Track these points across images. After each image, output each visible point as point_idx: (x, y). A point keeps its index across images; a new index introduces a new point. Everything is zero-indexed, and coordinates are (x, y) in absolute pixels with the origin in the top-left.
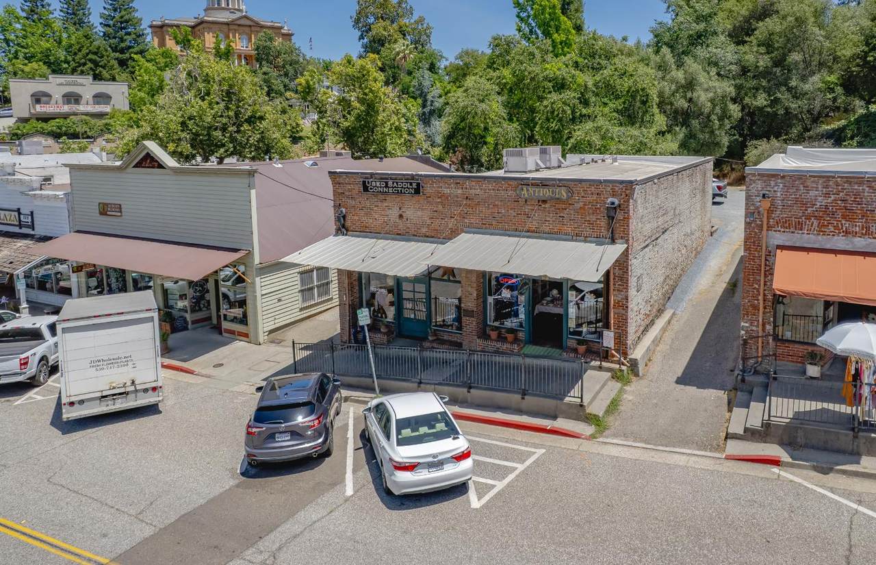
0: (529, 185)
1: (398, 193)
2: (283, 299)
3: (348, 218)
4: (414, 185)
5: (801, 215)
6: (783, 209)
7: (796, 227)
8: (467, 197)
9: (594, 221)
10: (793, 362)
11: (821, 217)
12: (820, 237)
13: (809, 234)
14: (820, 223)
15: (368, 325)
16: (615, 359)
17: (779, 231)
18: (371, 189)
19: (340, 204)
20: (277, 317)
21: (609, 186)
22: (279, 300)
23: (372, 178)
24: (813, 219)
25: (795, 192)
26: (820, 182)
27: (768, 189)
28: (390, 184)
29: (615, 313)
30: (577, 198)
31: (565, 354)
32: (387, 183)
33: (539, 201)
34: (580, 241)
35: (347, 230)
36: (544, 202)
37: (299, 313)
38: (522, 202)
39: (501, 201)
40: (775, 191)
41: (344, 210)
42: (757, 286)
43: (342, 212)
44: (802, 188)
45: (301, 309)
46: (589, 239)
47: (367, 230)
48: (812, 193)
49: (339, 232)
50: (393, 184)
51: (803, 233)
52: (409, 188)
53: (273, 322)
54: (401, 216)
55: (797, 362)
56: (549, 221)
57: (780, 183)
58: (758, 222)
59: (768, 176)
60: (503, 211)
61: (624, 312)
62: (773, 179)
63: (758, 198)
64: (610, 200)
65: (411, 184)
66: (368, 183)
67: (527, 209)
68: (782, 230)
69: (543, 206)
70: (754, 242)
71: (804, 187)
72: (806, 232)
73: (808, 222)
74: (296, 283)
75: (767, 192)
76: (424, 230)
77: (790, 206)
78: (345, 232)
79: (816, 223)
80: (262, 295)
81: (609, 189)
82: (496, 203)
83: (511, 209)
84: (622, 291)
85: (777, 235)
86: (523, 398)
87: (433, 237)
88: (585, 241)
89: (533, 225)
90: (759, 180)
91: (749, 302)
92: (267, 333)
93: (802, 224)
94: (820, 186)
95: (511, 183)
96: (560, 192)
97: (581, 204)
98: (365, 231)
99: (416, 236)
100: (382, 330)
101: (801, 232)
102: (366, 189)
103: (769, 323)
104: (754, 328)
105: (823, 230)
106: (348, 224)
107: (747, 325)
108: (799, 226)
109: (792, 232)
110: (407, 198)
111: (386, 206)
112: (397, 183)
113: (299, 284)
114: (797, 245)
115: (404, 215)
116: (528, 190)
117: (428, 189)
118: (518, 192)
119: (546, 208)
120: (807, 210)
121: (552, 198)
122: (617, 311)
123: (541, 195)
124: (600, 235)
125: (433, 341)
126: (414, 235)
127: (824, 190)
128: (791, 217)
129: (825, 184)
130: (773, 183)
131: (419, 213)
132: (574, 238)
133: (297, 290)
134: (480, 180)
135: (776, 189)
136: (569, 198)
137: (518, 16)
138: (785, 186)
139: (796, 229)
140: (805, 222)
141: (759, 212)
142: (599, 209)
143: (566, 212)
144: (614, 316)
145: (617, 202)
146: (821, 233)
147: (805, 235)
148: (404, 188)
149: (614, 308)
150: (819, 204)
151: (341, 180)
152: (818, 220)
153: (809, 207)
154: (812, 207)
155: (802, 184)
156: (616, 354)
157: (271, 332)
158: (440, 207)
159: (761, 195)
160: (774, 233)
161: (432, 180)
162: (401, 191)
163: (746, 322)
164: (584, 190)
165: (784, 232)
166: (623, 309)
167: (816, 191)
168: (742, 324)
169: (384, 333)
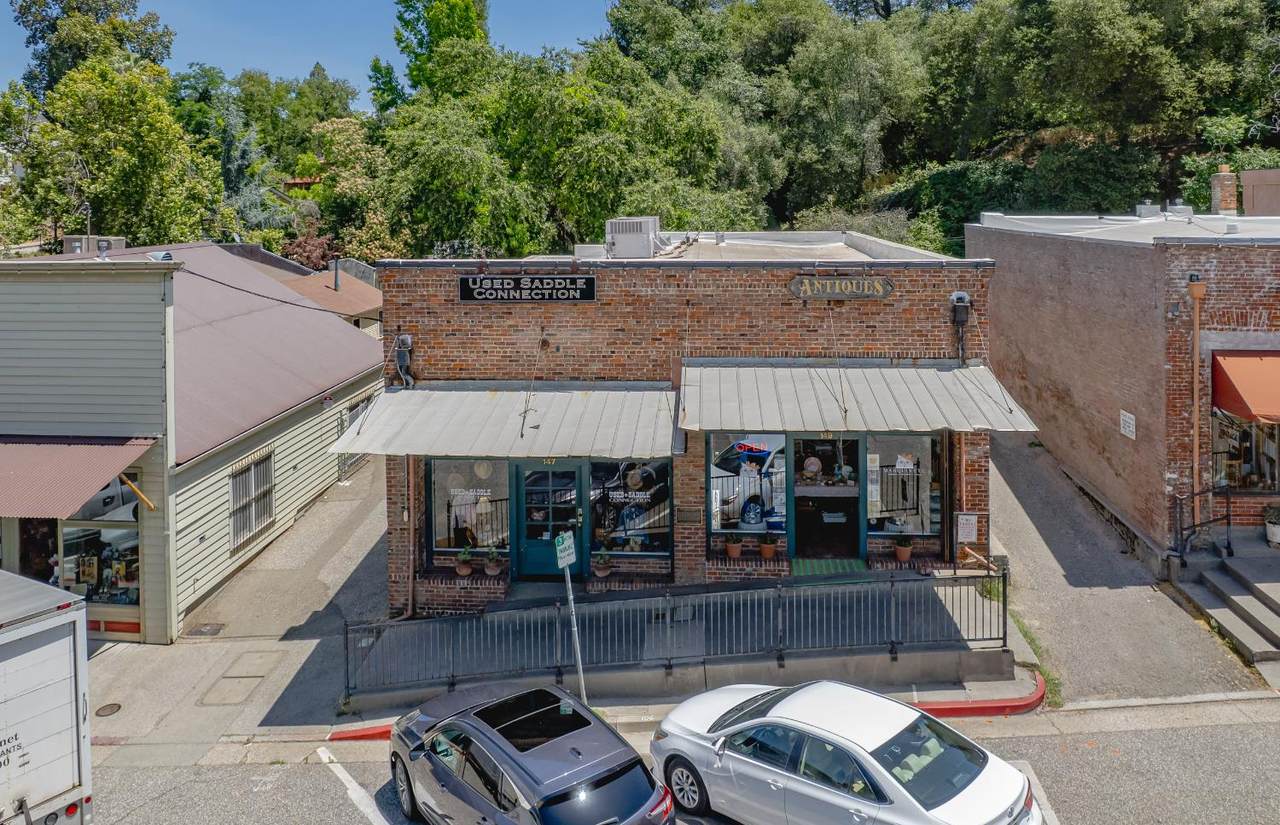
0: (813, 275)
1: (543, 298)
2: (208, 534)
3: (419, 353)
4: (581, 283)
5: (1243, 303)
6: (1218, 296)
7: (1238, 321)
8: (688, 301)
9: (928, 331)
10: (1242, 524)
11: (1272, 305)
12: (1271, 334)
13: (1257, 330)
14: (1270, 313)
15: (570, 566)
16: (969, 561)
17: (1215, 329)
18: (480, 294)
19: (399, 327)
20: (198, 576)
21: (955, 272)
22: (202, 539)
23: (481, 272)
24: (1261, 308)
25: (1235, 270)
26: (1269, 254)
27: (1197, 268)
28: (526, 282)
29: (967, 484)
30: (898, 294)
31: (879, 565)
32: (517, 282)
33: (829, 301)
34: (905, 366)
35: (415, 378)
36: (840, 303)
37: (229, 562)
38: (797, 305)
39: (757, 305)
40: (1206, 271)
41: (409, 339)
42: (1186, 415)
43: (404, 342)
44: (1244, 265)
45: (234, 552)
46: (920, 362)
47: (463, 376)
48: (1258, 271)
49: (396, 383)
50: (532, 282)
51: (1248, 330)
52: (568, 290)
53: (191, 590)
54: (545, 343)
55: (1248, 524)
56: (849, 335)
57: (1214, 258)
58: (1185, 318)
59: (1198, 248)
60: (761, 323)
61: (981, 479)
62: (1205, 253)
63: (1183, 281)
64: (954, 296)
65: (573, 281)
66: (475, 283)
67: (807, 317)
68: (1219, 327)
69: (838, 310)
70: (1180, 348)
71: (1247, 262)
72: (1252, 328)
73: (1254, 314)
74: (226, 497)
75: (1196, 273)
76: (595, 367)
77: (1228, 291)
78: (411, 382)
79: (1265, 314)
80: (178, 533)
81: (954, 276)
82: (748, 309)
83: (777, 318)
84: (979, 445)
85: (1213, 335)
86: (894, 659)
87: (616, 379)
88: (915, 366)
89: (817, 343)
90: (1183, 254)
91: (1176, 439)
92: (183, 615)
93: (1246, 317)
94: (1268, 261)
95: (780, 273)
96: (872, 286)
97: (905, 304)
98: (458, 378)
99: (577, 379)
100: (489, 572)
101: (1245, 328)
102: (466, 293)
103: (1207, 470)
104: (1186, 480)
105: (1275, 323)
106: (419, 363)
107: (1175, 476)
108: (1243, 320)
109: (1234, 330)
110: (559, 309)
111: (510, 326)
112: (541, 280)
113: (231, 500)
114: (1241, 348)
115: (551, 340)
116: (812, 284)
117: (605, 289)
118: (792, 288)
119: (842, 313)
120: (1251, 296)
121: (857, 297)
122: (971, 478)
123: (837, 291)
124: (939, 353)
125: (606, 579)
126: (572, 379)
127: (1274, 266)
128: (1230, 308)
129: (1275, 258)
130: (1203, 259)
131: (586, 336)
132: (895, 361)
133: (227, 514)
134: (717, 269)
135: (1207, 266)
136: (886, 294)
137: (400, 18)
138: (1221, 262)
139: (1238, 325)
140: (1251, 314)
141: (1185, 302)
142: (937, 310)
143: (878, 318)
144: (967, 487)
145: (967, 298)
146: (1274, 329)
147: (1251, 332)
148: (558, 290)
149: (966, 474)
150: (1267, 286)
151: (406, 279)
152: (1267, 309)
153: (1254, 292)
154: (1259, 292)
155: (1244, 258)
156: (971, 551)
157: (189, 610)
158: (632, 322)
159: (1188, 277)
160: (1208, 332)
161: (618, 271)
162: (551, 295)
163: (1174, 472)
164: (911, 281)
165: (1222, 330)
166: (980, 474)
167: (1263, 267)
168: (1168, 475)
169: (498, 578)
